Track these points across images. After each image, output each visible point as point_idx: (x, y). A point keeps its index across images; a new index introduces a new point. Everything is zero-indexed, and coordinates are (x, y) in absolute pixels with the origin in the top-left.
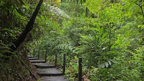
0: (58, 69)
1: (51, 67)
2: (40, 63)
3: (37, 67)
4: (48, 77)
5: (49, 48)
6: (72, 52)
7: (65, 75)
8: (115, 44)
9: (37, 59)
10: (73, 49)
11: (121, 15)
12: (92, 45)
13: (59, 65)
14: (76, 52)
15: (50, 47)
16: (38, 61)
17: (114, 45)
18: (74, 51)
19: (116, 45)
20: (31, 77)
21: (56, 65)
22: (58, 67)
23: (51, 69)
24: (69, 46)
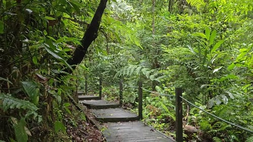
0: (125, 109)
1: (113, 107)
2: (92, 101)
3: (89, 106)
4: (114, 124)
5: (103, 73)
6: (149, 78)
7: (143, 120)
8: (237, 61)
9: (84, 94)
10: (150, 74)
11: (249, 6)
12: (191, 64)
13: (127, 103)
14: (156, 79)
15: (104, 71)
16: (86, 96)
17: (235, 63)
18: (152, 77)
19: (237, 63)
20: (88, 124)
21: (121, 103)
22: (124, 105)
23: (113, 110)
24: (142, 68)
